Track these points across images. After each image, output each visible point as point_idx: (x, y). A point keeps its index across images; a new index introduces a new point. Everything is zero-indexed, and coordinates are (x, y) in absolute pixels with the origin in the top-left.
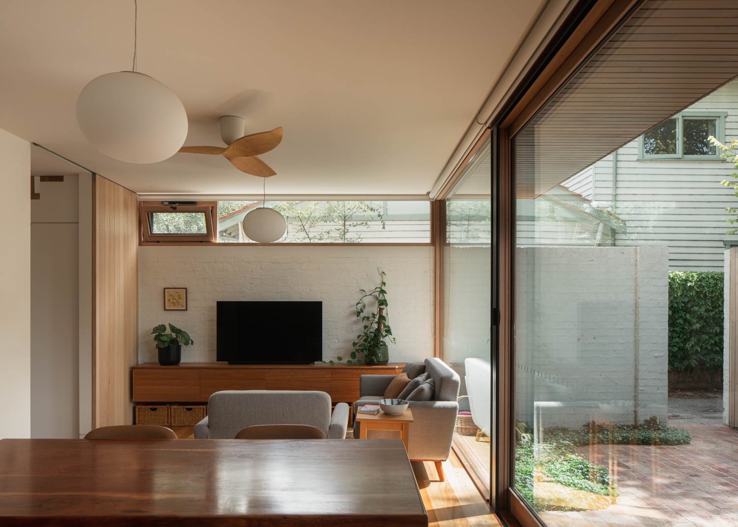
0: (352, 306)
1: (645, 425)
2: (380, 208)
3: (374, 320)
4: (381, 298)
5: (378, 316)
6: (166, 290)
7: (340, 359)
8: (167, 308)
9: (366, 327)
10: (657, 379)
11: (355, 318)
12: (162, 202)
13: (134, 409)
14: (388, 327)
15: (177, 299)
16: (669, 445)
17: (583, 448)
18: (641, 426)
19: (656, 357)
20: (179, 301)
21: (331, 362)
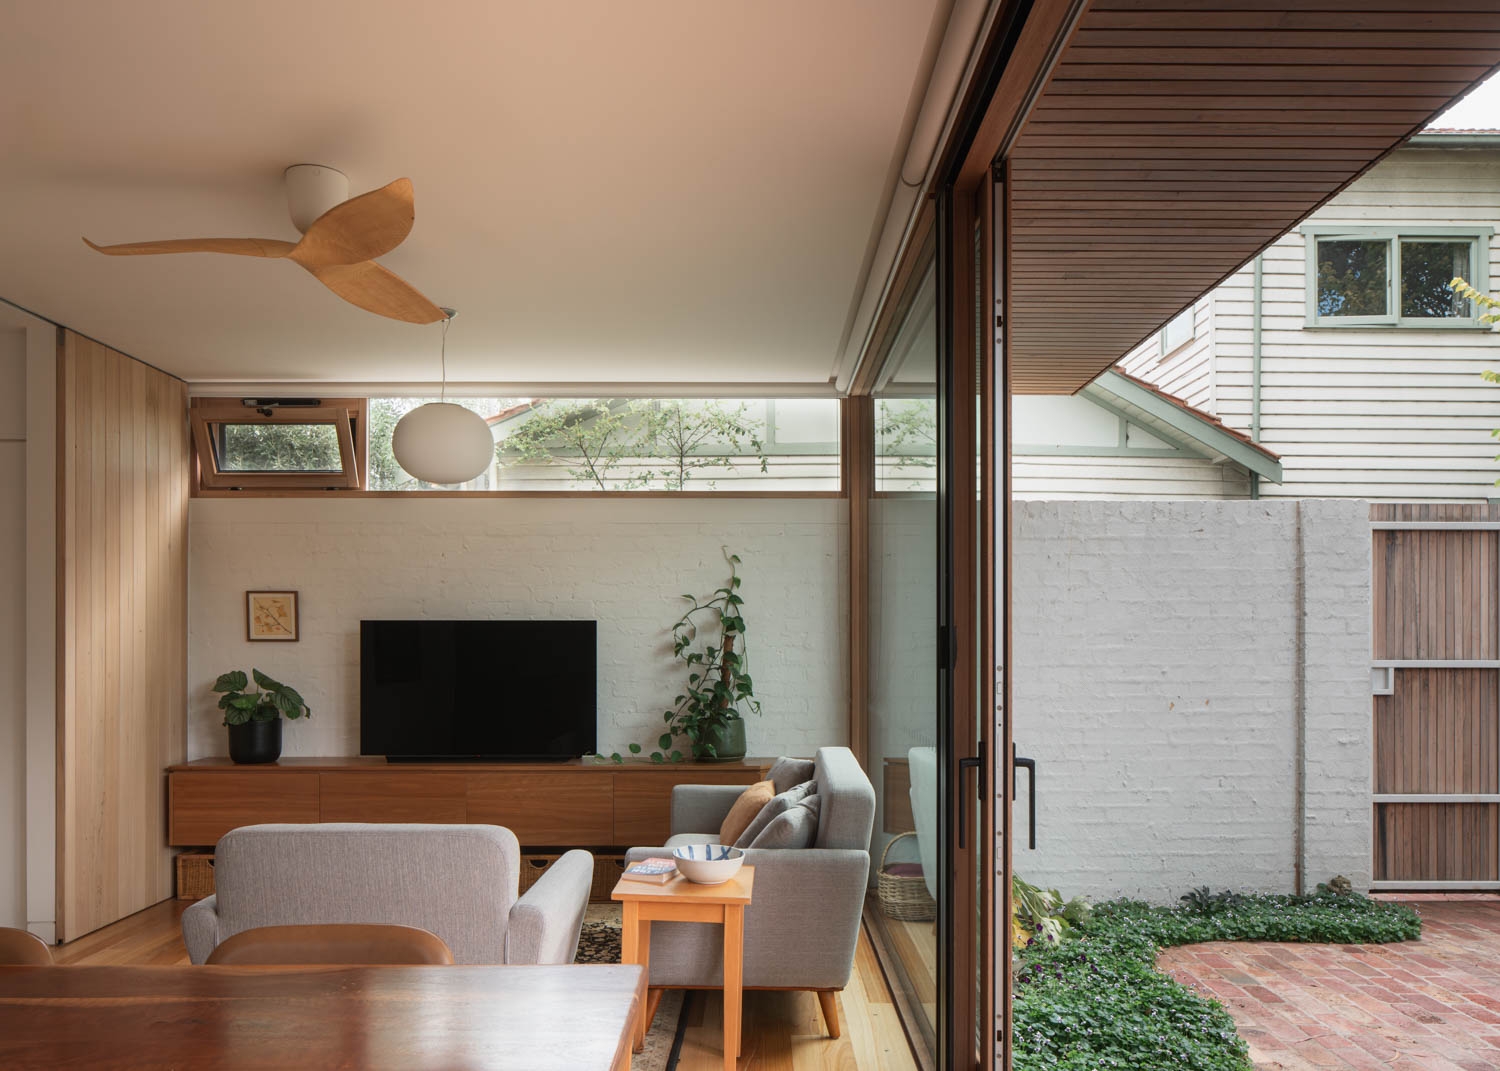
0: (665, 632)
1: (1317, 897)
2: (757, 426)
3: (712, 663)
4: (730, 612)
5: (722, 652)
6: (251, 596)
7: (635, 748)
8: (253, 636)
9: (694, 678)
10: (1344, 793)
11: (671, 659)
12: (243, 401)
13: (175, 860)
14: (746, 677)
15: (276, 616)
16: (1372, 943)
17: (1178, 951)
18: (1310, 898)
19: (1343, 744)
20: (279, 621)
21: (615, 756)
